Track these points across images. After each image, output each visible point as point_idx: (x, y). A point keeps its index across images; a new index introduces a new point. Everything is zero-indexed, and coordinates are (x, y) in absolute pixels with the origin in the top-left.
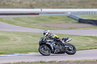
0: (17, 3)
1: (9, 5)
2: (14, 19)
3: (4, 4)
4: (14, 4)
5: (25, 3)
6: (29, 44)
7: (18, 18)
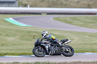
0: (75, 2)
1: (66, 4)
2: (71, 18)
3: (62, 3)
4: (72, 4)
5: (82, 2)
6: (86, 44)
7: (75, 18)
